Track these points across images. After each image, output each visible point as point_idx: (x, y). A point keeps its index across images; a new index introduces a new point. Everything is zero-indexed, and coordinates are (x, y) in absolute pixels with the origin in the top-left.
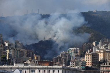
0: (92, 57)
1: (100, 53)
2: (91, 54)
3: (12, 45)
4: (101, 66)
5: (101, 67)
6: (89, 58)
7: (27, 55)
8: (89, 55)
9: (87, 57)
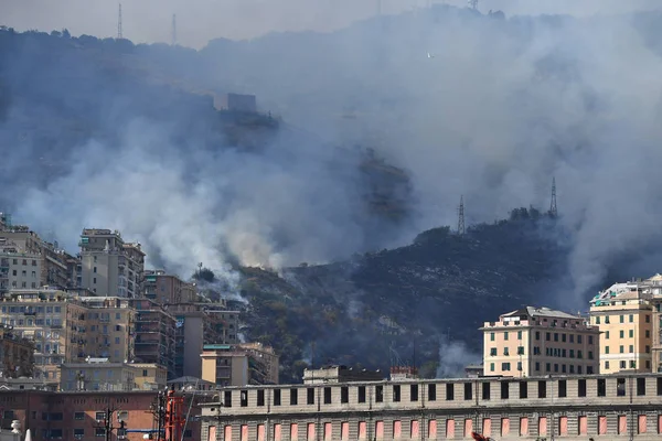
0: (535, 351)
1: (614, 319)
2: (525, 323)
5: (204, 425)
6: (513, 358)
8: (513, 335)
9: (494, 352)
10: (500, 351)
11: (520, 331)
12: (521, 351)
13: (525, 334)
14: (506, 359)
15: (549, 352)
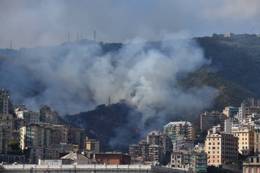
0: (223, 144)
1: (241, 135)
2: (220, 136)
3: (33, 116)
4: (244, 164)
5: (244, 168)
6: (216, 146)
7: (69, 140)
8: (216, 139)
9: (210, 144)
10: (212, 144)
11: (218, 138)
12: (219, 144)
13: (220, 139)
14: (214, 146)
15: (227, 144)
